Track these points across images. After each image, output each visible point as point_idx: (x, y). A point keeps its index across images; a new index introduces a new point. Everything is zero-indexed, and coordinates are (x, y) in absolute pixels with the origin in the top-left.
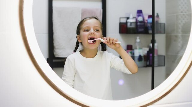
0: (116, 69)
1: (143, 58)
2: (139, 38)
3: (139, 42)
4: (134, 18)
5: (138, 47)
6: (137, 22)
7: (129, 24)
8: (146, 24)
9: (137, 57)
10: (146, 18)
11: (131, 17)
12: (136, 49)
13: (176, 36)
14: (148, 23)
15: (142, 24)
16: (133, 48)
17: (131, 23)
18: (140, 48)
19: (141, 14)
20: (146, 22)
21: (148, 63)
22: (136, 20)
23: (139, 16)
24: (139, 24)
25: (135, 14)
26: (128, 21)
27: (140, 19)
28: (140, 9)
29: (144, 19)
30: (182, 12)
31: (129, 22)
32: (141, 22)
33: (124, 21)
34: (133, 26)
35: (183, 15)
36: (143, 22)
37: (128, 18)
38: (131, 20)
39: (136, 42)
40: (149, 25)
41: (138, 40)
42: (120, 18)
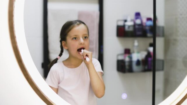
1: (141, 62)
2: (138, 42)
3: (138, 46)
4: (132, 20)
5: (136, 51)
6: (135, 25)
7: (126, 28)
8: (144, 27)
10: (144, 20)
11: (129, 19)
12: (134, 52)
14: (146, 26)
15: (141, 27)
16: (131, 51)
17: (129, 27)
18: (138, 52)
19: (139, 17)
20: (144, 25)
22: (134, 23)
23: (137, 18)
24: (137, 27)
25: (133, 16)
26: (126, 23)
27: (138, 22)
28: (138, 11)
29: (142, 22)
30: (181, 15)
31: (127, 25)
32: (139, 25)
33: (121, 23)
34: (131, 29)
35: (183, 17)
36: (141, 25)
37: (126, 21)
38: (129, 23)
39: (133, 46)
40: (147, 28)
41: (136, 44)
42: (118, 21)
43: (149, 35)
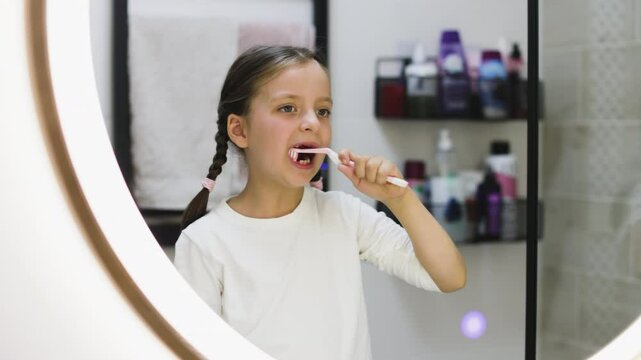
0: (382, 268)
1: (464, 210)
2: (451, 137)
3: (450, 151)
4: (429, 60)
5: (444, 168)
6: (439, 78)
7: (412, 84)
8: (473, 83)
9: (439, 206)
10: (474, 60)
11: (419, 55)
12: (438, 174)
13: (582, 130)
14: (480, 79)
15: (462, 82)
16: (429, 170)
17: (421, 80)
18: (453, 174)
19: (455, 47)
20: (473, 75)
21: (482, 229)
22: (440, 68)
23: (446, 53)
24: (447, 82)
25: (434, 46)
26: (411, 70)
27: (453, 64)
28: (451, 26)
29: (465, 65)
30: (602, 40)
31: (411, 76)
32: (456, 76)
33: (391, 71)
34: (429, 90)
35: (608, 50)
36: (463, 75)
37: (407, 62)
38: (421, 69)
39: (436, 150)
40: (485, 87)
41: (445, 143)
42: (379, 61)
43: (491, 111)
